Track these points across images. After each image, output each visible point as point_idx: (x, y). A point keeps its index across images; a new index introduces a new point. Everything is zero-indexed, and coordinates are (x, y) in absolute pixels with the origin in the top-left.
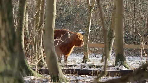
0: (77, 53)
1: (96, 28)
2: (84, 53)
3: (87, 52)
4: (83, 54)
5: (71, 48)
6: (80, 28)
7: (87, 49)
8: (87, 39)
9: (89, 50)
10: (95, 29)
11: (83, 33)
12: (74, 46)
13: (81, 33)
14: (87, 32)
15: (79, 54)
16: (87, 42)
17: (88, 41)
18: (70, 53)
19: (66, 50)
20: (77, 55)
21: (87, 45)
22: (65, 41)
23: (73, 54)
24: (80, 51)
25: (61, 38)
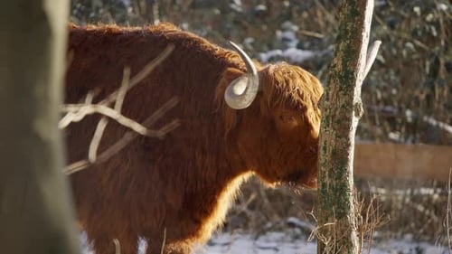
0: (261, 231)
1: (425, 12)
2: (315, 229)
3: (342, 215)
4: (307, 232)
5: (219, 188)
6: (289, 17)
7: (342, 189)
8: (349, 105)
9: (365, 198)
10: (415, 24)
11: (307, 54)
12: (246, 176)
13: (293, 51)
14: (342, 45)
15: (276, 235)
16: (346, 129)
17: (355, 122)
18: (210, 227)
19: (175, 200)
20: (261, 242)
21: (345, 161)
22: (157, 126)
23: (225, 238)
24: (284, 213)
25: (119, 97)
